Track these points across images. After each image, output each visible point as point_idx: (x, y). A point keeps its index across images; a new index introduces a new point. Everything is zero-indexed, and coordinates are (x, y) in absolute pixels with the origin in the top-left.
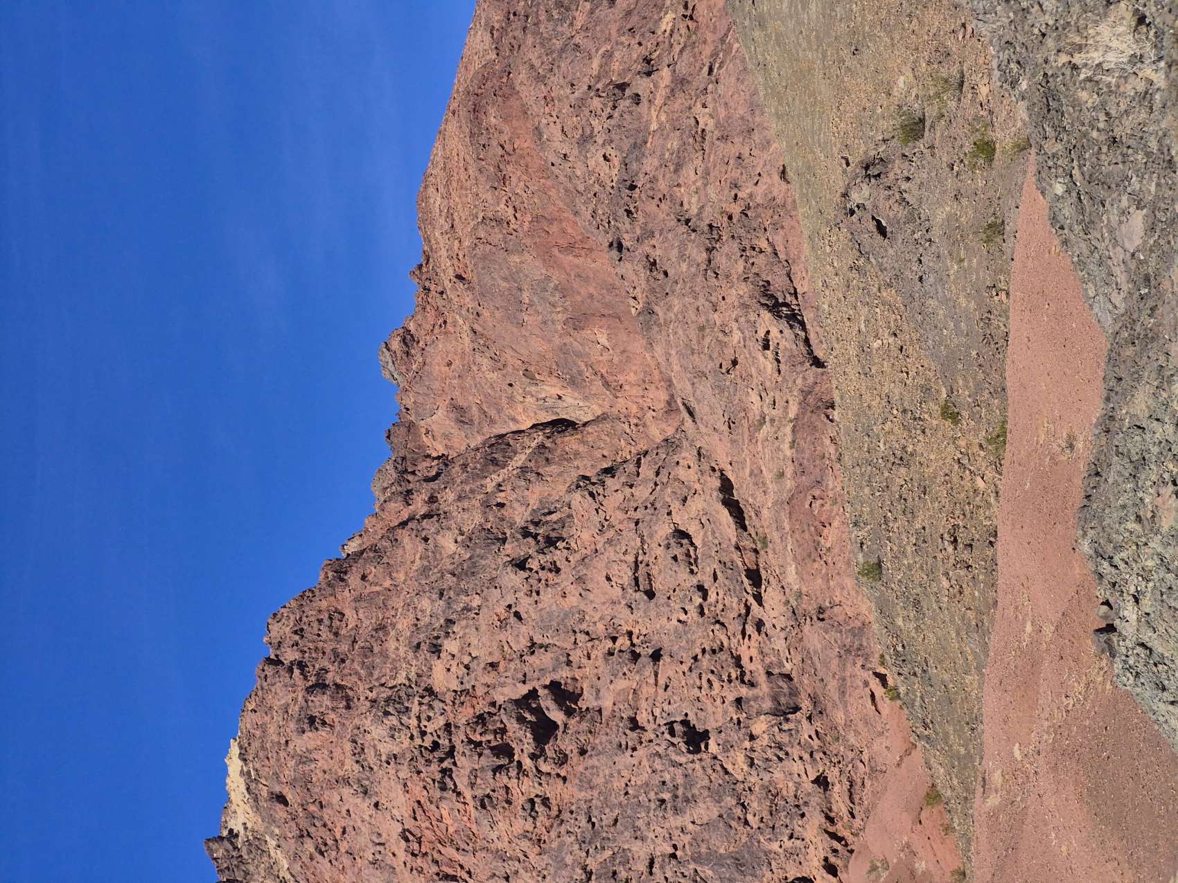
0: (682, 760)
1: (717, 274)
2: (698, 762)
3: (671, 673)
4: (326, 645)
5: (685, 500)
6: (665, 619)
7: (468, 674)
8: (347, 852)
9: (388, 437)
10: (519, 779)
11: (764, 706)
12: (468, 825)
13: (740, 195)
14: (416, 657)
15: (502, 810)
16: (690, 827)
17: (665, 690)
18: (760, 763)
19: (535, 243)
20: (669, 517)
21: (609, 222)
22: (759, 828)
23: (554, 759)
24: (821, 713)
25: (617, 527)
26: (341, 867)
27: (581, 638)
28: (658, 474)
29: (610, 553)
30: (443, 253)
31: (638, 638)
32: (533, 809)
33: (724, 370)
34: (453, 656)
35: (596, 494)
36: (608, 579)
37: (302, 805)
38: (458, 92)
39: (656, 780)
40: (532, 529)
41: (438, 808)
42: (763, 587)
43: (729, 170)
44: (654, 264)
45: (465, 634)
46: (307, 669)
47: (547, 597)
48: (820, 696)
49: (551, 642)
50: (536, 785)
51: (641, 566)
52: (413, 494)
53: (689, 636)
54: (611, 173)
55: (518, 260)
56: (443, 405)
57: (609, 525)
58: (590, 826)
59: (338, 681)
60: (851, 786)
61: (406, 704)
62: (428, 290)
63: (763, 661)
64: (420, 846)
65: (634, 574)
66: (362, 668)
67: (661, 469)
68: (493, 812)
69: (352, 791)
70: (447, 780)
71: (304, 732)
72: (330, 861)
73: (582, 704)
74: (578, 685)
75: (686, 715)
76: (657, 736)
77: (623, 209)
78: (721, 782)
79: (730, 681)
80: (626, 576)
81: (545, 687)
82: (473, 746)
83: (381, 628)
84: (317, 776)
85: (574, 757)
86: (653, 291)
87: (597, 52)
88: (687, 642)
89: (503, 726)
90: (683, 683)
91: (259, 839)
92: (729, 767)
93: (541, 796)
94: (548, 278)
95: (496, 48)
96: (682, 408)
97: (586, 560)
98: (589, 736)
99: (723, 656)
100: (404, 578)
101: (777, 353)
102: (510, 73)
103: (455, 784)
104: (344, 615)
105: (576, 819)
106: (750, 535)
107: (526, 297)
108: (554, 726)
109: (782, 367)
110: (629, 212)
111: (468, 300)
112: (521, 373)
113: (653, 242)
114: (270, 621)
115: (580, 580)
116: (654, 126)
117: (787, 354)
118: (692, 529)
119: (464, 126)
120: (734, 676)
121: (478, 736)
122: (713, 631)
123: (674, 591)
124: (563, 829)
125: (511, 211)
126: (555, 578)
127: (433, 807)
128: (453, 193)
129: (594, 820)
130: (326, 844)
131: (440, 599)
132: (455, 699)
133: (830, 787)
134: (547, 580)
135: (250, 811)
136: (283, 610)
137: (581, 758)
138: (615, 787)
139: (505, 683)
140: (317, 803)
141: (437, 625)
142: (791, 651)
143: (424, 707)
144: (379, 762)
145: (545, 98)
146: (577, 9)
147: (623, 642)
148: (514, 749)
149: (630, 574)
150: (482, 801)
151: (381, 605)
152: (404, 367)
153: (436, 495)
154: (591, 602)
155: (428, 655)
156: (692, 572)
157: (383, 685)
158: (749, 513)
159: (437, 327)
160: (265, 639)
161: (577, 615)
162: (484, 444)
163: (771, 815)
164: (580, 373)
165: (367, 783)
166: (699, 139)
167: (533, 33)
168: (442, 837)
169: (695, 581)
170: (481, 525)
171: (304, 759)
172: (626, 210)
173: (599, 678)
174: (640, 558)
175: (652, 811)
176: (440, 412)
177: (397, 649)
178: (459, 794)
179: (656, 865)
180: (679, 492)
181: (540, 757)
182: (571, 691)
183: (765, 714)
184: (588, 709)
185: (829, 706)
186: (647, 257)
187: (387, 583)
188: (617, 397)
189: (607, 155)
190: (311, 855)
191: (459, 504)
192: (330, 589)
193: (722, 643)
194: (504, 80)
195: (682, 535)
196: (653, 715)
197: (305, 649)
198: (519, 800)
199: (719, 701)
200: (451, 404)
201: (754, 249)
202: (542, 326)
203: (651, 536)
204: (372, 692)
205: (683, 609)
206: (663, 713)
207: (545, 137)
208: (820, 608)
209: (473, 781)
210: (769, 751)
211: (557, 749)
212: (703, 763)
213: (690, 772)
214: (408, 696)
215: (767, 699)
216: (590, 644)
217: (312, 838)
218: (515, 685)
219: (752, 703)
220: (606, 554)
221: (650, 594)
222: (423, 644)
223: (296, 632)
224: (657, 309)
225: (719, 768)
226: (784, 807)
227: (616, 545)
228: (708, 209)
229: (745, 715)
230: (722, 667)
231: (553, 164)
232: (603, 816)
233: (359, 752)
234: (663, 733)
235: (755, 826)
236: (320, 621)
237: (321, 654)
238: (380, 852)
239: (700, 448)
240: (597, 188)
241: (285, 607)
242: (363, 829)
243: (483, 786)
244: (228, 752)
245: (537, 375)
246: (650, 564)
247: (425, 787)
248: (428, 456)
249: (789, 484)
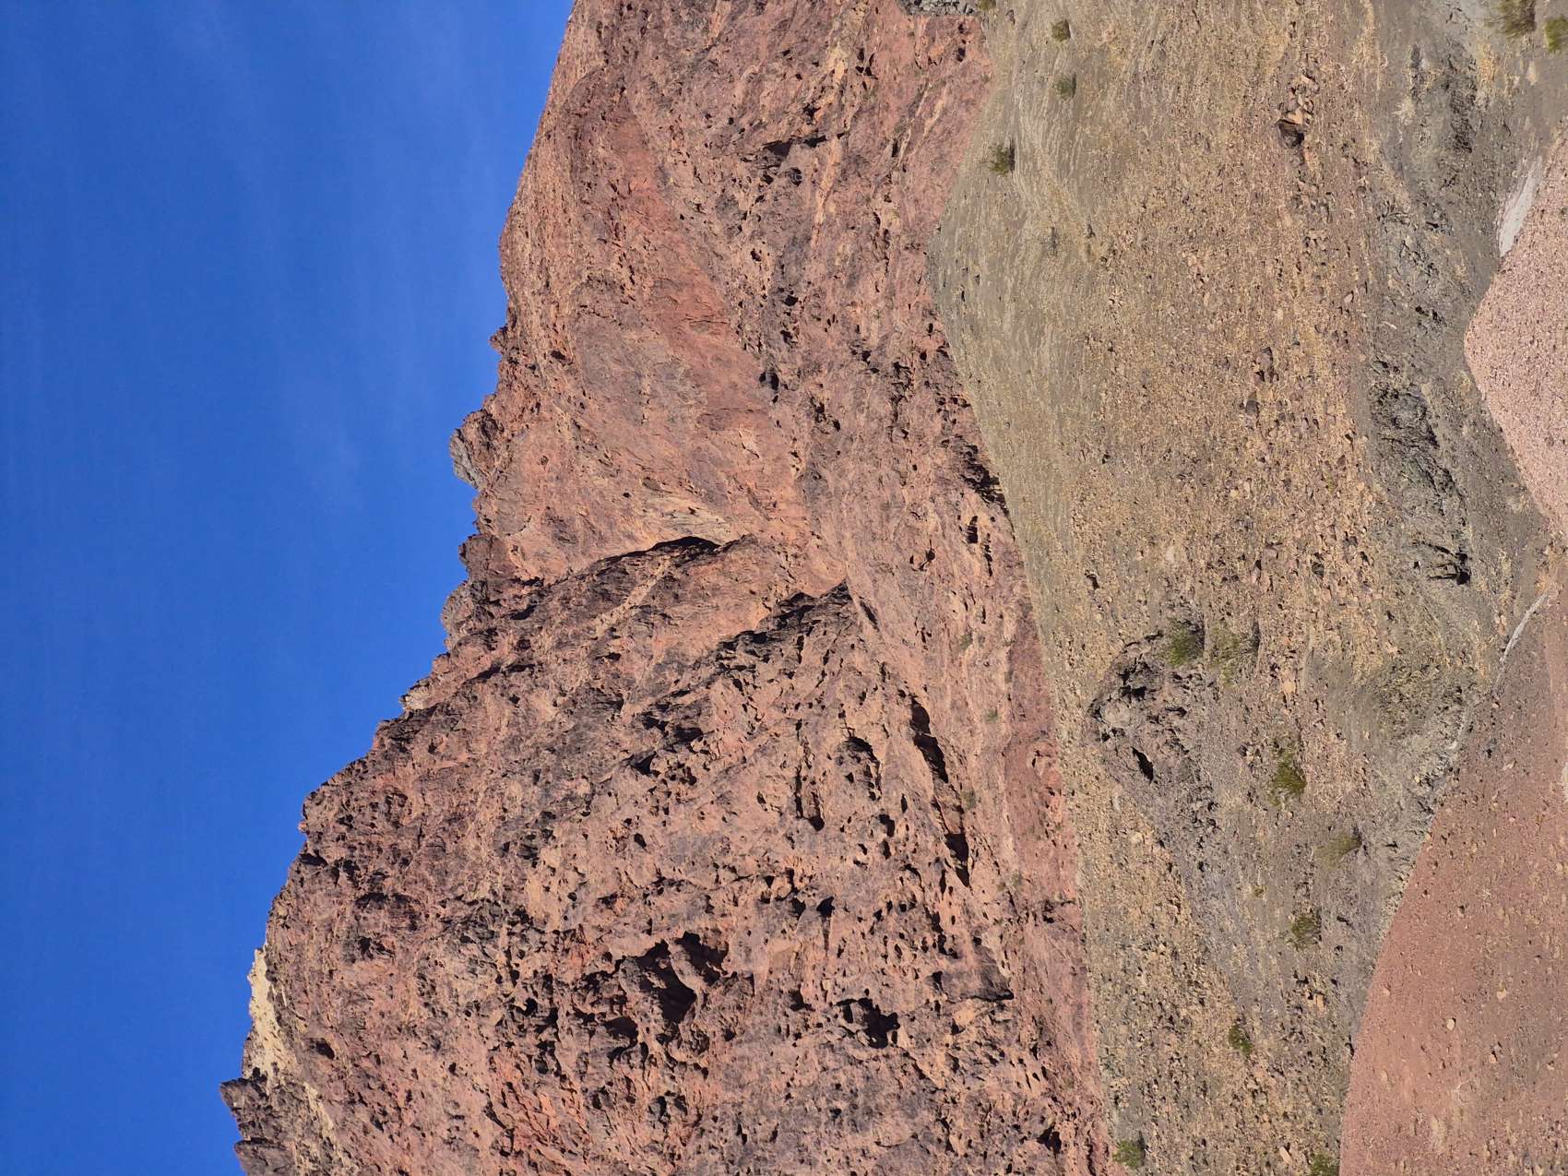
0: (862, 1055)
1: (906, 433)
2: (883, 1060)
3: (846, 934)
4: (382, 840)
5: (863, 697)
6: (837, 858)
7: (574, 907)
8: (413, 1126)
9: (463, 555)
10: (644, 1068)
11: (971, 985)
13: (936, 325)
14: (503, 863)
15: (621, 1111)
16: (874, 1149)
17: (839, 955)
18: (967, 1066)
19: (659, 315)
20: (842, 720)
21: (760, 345)
22: (966, 1155)
23: (691, 1043)
25: (772, 731)
26: (405, 1144)
27: (725, 875)
28: (826, 660)
29: (763, 765)
30: (535, 318)
31: (801, 880)
32: (663, 1111)
33: (916, 566)
34: (554, 870)
35: (743, 684)
36: (761, 800)
37: (353, 1060)
38: (554, 106)
39: (828, 1081)
40: (657, 715)
41: (536, 1094)
42: (970, 860)
43: (922, 291)
44: (821, 410)
45: (569, 841)
46: (357, 872)
47: (679, 817)
48: (1048, 1021)
49: (684, 877)
50: (667, 1078)
51: (805, 784)
52: (497, 634)
53: (870, 883)
54: (762, 277)
55: (635, 337)
56: (537, 516)
57: (760, 727)
58: (740, 1140)
59: (400, 890)
60: (1091, 1151)
61: (491, 928)
62: (514, 362)
63: (968, 923)
64: (512, 1141)
65: (795, 794)
66: (431, 874)
67: (831, 654)
68: (610, 1113)
69: (420, 1045)
70: (548, 1058)
71: (353, 961)
72: (391, 1137)
73: (728, 967)
74: (723, 939)
75: (867, 992)
76: (829, 1020)
77: (778, 332)
78: (914, 1088)
79: (925, 949)
80: (785, 797)
81: (678, 942)
82: (582, 1021)
83: (456, 818)
84: (373, 1020)
85: (718, 1042)
86: (819, 448)
87: (741, 74)
88: (867, 892)
89: (621, 993)
90: (862, 948)
91: (294, 1085)
92: (926, 1069)
93: (673, 1094)
94: (676, 361)
95: (605, 52)
96: (859, 609)
97: (731, 772)
98: (738, 1014)
99: (915, 914)
100: (485, 751)
101: (987, 547)
102: (623, 89)
103: (558, 1065)
104: (406, 798)
105: (722, 1130)
106: (952, 787)
107: (646, 385)
108: (690, 995)
109: (994, 566)
110: (786, 335)
111: (569, 387)
112: (640, 482)
113: (819, 379)
114: (307, 803)
115: (723, 799)
116: (819, 218)
117: (1001, 549)
118: (873, 738)
119: (563, 157)
120: (930, 942)
121: (589, 1007)
122: (901, 879)
123: (849, 821)
124: (704, 1142)
125: (625, 273)
126: (689, 791)
127: (529, 1093)
128: (547, 241)
129: (745, 1131)
130: (384, 1113)
131: (535, 784)
132: (557, 943)
133: (1063, 1148)
134: (678, 794)
135: (282, 1047)
136: (324, 788)
137: (727, 1044)
138: (773, 1087)
139: (624, 931)
140: (372, 1057)
141: (531, 819)
142: (1009, 954)
143: (515, 939)
144: (455, 1006)
145: (671, 128)
146: (713, 11)
147: (781, 885)
148: (636, 1026)
149: (790, 794)
150: (595, 1097)
151: (456, 786)
152: (484, 463)
153: (527, 638)
154: (739, 829)
155: (520, 860)
156: (872, 796)
157: (459, 898)
158: (950, 757)
159: (527, 412)
160: (301, 826)
161: (720, 844)
162: (591, 568)
163: (982, 1137)
164: (720, 486)
165: (439, 1033)
166: (880, 243)
167: (654, 40)
168: (542, 1132)
169: (877, 810)
170: (588, 684)
171: (354, 997)
172: (782, 332)
173: (749, 933)
174: (803, 773)
175: (823, 1126)
176: (531, 525)
177: (477, 848)
178: (563, 1078)
180: (854, 685)
181: (671, 1040)
182: (713, 947)
183: (972, 998)
184: (735, 974)
185: (1060, 1038)
186: (812, 399)
187: (464, 757)
188: (769, 519)
189: (757, 252)
190: (364, 1127)
191: (559, 653)
192: (387, 762)
193: (914, 896)
194: (616, 98)
195: (858, 745)
196: (822, 989)
197: (355, 844)
198: (646, 1099)
199: (910, 975)
200: (547, 515)
201: (955, 401)
202: (669, 424)
203: (818, 744)
204: (444, 907)
205: (862, 846)
206: (836, 988)
207: (672, 180)
208: (1047, 902)
209: (583, 1069)
210: (978, 1050)
211: (695, 1029)
212: (891, 1062)
213: (873, 1072)
214: (494, 916)
215: (974, 976)
216: (736, 885)
217: (366, 1105)
218: (635, 935)
219: (955, 981)
220: (758, 766)
221: (818, 823)
222: (512, 846)
223: (341, 821)
224: (824, 473)
225: (911, 1069)
226: (1000, 1127)
227: (770, 755)
228: (893, 341)
229: (945, 997)
230: (915, 930)
231: (682, 217)
232: (758, 1127)
233: (428, 991)
234: (836, 1016)
235: (961, 1153)
236: (374, 806)
237: (375, 852)
238: (458, 1128)
239: (884, 664)
240: (743, 295)
241: (326, 784)
242: (435, 1096)
243: (596, 1077)
244: (251, 967)
245: (661, 485)
246: (817, 780)
247: (518, 1066)
248: (517, 580)
249: (1005, 729)
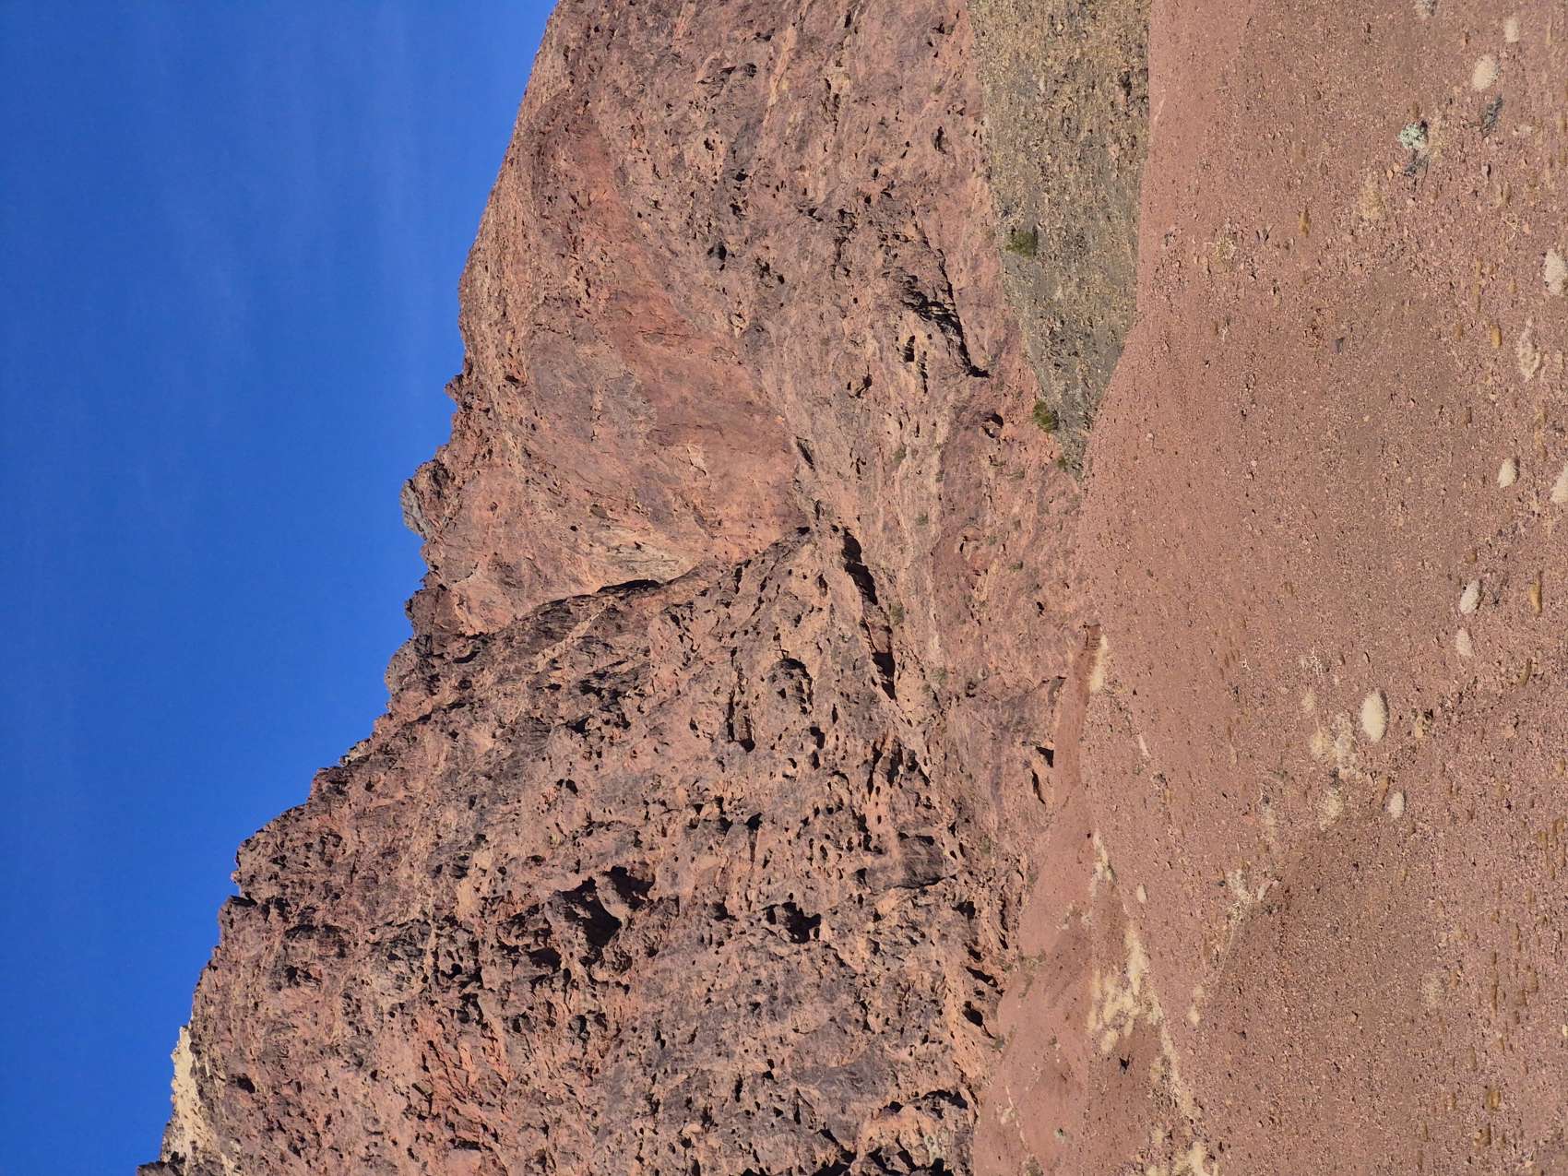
0: (783, 951)
1: (849, 271)
2: (804, 953)
3: (772, 844)
4: (315, 878)
5: (798, 620)
6: (767, 776)
7: (503, 880)
8: (331, 1148)
9: (409, 609)
10: (566, 992)
11: (894, 877)
12: (496, 1068)
13: (881, 170)
14: (435, 884)
15: (541, 1034)
16: (792, 1036)
17: (764, 866)
18: (887, 948)
19: (612, 329)
20: (776, 643)
21: (710, 225)
22: (883, 1033)
23: (614, 963)
24: (967, 821)
25: (708, 659)
26: (322, 1169)
27: (655, 809)
28: (763, 587)
29: (697, 692)
30: (492, 352)
31: (730, 804)
32: (583, 1028)
33: (853, 392)
34: (485, 871)
35: (681, 618)
36: (693, 726)
37: (274, 1088)
38: (518, 137)
39: (749, 978)
40: (595, 683)
41: (456, 1048)
42: (896, 673)
43: (869, 139)
44: (767, 268)
45: (501, 841)
46: (289, 909)
47: (612, 760)
49: (614, 818)
50: (589, 997)
51: (737, 709)
52: (439, 680)
53: (798, 795)
54: (714, 165)
55: (589, 352)
56: (484, 561)
57: (696, 657)
58: (658, 1045)
59: (330, 922)
60: (1004, 906)
61: (420, 946)
62: (467, 407)
63: (894, 820)
64: (430, 1106)
65: (727, 719)
66: (362, 904)
67: (768, 581)
68: (530, 1036)
69: (342, 1063)
70: (471, 1009)
71: (280, 988)
72: (308, 1162)
73: (653, 895)
74: (649, 872)
75: (791, 896)
76: (752, 924)
77: (728, 205)
78: (834, 976)
79: (850, 849)
80: (716, 722)
81: (605, 874)
82: (506, 952)
83: (391, 852)
84: (296, 1049)
85: (640, 959)
86: (763, 302)
88: (795, 802)
89: (546, 926)
90: (788, 855)
91: (212, 1162)
92: (846, 957)
93: (594, 1012)
94: (628, 376)
95: (571, 73)
96: (796, 449)
97: (665, 706)
98: (662, 932)
99: (842, 816)
100: (422, 787)
101: (923, 366)
102: (587, 103)
103: (481, 1015)
104: (341, 839)
105: (641, 1037)
106: (881, 608)
107: (598, 401)
108: (617, 923)
109: (930, 383)
110: (736, 209)
111: (522, 409)
112: (588, 508)
113: (767, 242)
114: (241, 849)
115: (656, 730)
116: (773, 100)
117: (937, 365)
118: (806, 657)
119: (525, 176)
120: (855, 842)
121: (514, 940)
122: (829, 785)
123: (780, 738)
124: (622, 1052)
125: (582, 285)
126: (623, 734)
127: (450, 1048)
128: (506, 271)
129: (664, 1037)
130: (302, 1140)
131: (470, 808)
132: (485, 908)
133: (977, 914)
134: (612, 738)
135: (202, 1125)
136: (259, 835)
137: (650, 960)
138: (693, 994)
139: (552, 873)
140: (293, 1084)
141: (465, 843)
142: (931, 748)
143: (443, 940)
144: (379, 1023)
145: (633, 127)
146: (678, 15)
147: (710, 810)
148: (560, 956)
149: (722, 719)
150: (516, 1022)
151: (392, 823)
152: (433, 512)
153: (470, 678)
154: (670, 759)
155: (452, 880)
156: (804, 711)
157: (389, 924)
158: (880, 580)
159: (479, 458)
160: (234, 876)
161: (651, 781)
162: (535, 612)
163: (900, 1014)
164: (666, 504)
165: (362, 1051)
166: (830, 107)
167: (621, 47)
168: (461, 1089)
169: (808, 723)
170: (527, 713)
171: (277, 1026)
172: (732, 205)
173: (676, 859)
174: (736, 699)
175: (742, 1019)
176: (478, 573)
177: (410, 877)
178: (485, 1026)
179: (745, 1088)
180: (790, 609)
181: (594, 962)
182: (640, 878)
183: (895, 887)
184: (660, 899)
185: (978, 807)
186: (758, 260)
187: (400, 795)
188: (713, 537)
189: (710, 142)
190: (282, 1155)
191: (500, 687)
192: (323, 804)
193: (841, 800)
194: (580, 111)
195: (792, 664)
196: (747, 900)
197: (287, 882)
198: (564, 1018)
199: (835, 876)
200: (494, 561)
201: (897, 237)
202: (618, 440)
203: (752, 668)
204: (374, 933)
205: (792, 760)
206: (761, 897)
207: (631, 179)
208: (970, 683)
209: (505, 997)
210: (899, 932)
211: (618, 951)
212: (812, 954)
213: (794, 965)
214: (423, 934)
215: (899, 868)
216: (666, 817)
217: (285, 1132)
218: (564, 875)
219: (879, 875)
220: (692, 694)
221: (749, 745)
222: (445, 867)
223: (275, 861)
224: (768, 324)
225: (831, 959)
226: (917, 1004)
227: (705, 682)
228: (840, 192)
229: (868, 890)
230: (841, 831)
231: (640, 215)
232: (677, 1032)
233: (353, 1009)
234: (760, 920)
235: (878, 1031)
236: (309, 846)
237: (307, 890)
238: (376, 1144)
239: (818, 502)
240: (695, 185)
241: (262, 831)
242: (355, 1113)
243: (518, 1004)
244: (176, 1046)
245: (608, 512)
246: (750, 705)
247: (440, 1021)
248: (462, 635)
249: (934, 529)
